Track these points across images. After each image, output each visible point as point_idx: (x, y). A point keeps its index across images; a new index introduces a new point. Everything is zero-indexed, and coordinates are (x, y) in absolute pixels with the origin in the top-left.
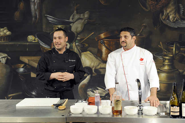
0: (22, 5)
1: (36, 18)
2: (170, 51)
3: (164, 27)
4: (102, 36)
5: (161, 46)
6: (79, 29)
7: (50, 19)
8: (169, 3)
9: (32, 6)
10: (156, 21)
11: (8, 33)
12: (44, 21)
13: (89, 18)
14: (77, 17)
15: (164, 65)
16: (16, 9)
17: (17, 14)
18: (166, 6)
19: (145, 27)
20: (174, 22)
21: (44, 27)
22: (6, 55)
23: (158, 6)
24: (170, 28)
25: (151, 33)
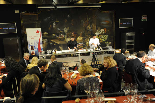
0: (51, 26)
1: (55, 29)
2: (89, 36)
3: (88, 31)
4: (73, 33)
5: (87, 35)
6: (66, 32)
7: (59, 29)
8: (89, 24)
9: (54, 26)
10: (86, 29)
11: (47, 34)
12: (57, 30)
13: (69, 29)
14: (66, 28)
15: (88, 40)
16: (49, 27)
17: (49, 28)
18: (88, 25)
19: (83, 31)
20: (90, 29)
21: (57, 31)
22: (47, 40)
23: (86, 26)
24: (89, 31)
25: (84, 32)
